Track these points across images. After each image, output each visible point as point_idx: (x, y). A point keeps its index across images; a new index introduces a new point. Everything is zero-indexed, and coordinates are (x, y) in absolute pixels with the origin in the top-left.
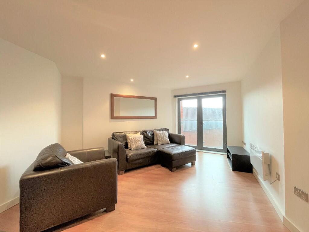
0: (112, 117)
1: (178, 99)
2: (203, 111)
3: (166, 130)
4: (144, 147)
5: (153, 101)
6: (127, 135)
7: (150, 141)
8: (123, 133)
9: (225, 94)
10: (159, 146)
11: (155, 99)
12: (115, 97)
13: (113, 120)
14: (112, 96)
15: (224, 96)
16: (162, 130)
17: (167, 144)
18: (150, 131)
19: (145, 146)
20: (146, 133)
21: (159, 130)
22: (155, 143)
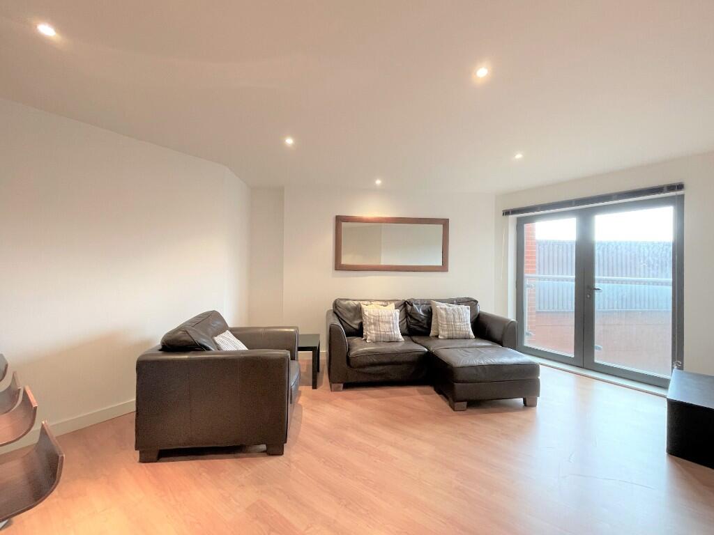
0: (339, 266)
1: (519, 219)
2: (598, 253)
3: (472, 303)
4: (398, 339)
5: (440, 227)
6: (363, 306)
7: (421, 327)
8: (356, 303)
9: (682, 196)
10: (440, 341)
11: (445, 223)
12: (344, 224)
13: (339, 273)
14: (339, 220)
15: (679, 202)
16: (459, 302)
17: (465, 339)
18: (422, 302)
19: (401, 337)
20: (412, 305)
21: (451, 302)
22: (432, 333)
